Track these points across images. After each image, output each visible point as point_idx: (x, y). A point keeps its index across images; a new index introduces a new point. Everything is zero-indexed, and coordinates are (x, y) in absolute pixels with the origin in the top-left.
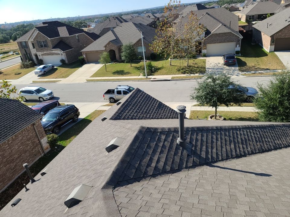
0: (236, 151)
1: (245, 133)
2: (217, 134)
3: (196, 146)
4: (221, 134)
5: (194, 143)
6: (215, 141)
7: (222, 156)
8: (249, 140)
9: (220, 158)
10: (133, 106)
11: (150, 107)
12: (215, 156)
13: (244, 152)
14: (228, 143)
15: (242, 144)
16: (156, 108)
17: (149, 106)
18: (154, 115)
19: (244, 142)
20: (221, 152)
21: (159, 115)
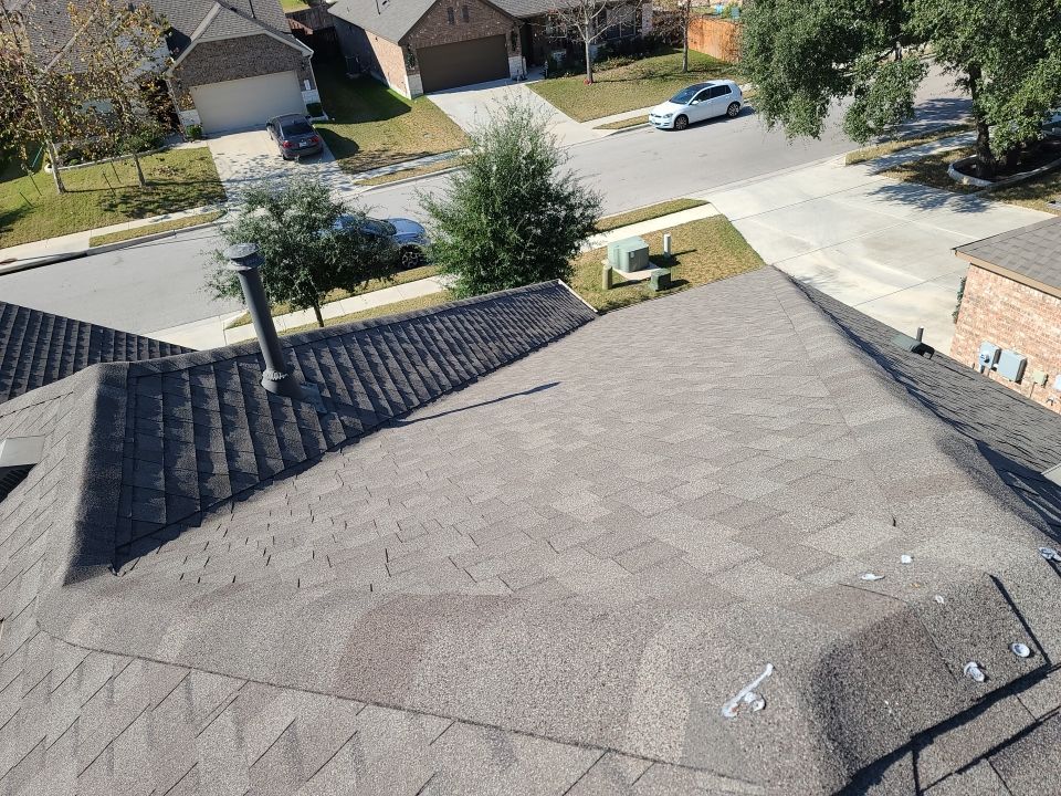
0: (447, 374)
1: (449, 324)
2: (376, 344)
3: (331, 386)
4: (386, 339)
5: (320, 377)
6: (377, 360)
7: (417, 395)
8: (465, 339)
9: (416, 402)
12: (397, 398)
13: (468, 372)
14: (417, 358)
15: (455, 353)
16: (85, 351)
19: (456, 347)
20: (411, 385)
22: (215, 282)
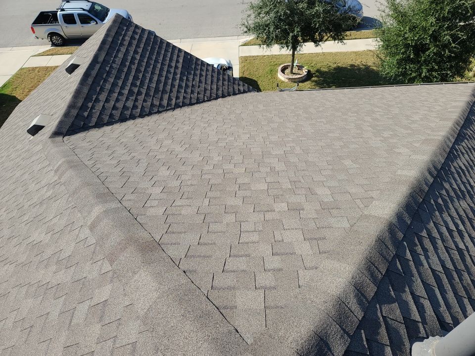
10: (117, 77)
11: (164, 73)
16: (179, 71)
17: (161, 70)
18: (179, 95)
21: (192, 92)
22: (246, 24)
